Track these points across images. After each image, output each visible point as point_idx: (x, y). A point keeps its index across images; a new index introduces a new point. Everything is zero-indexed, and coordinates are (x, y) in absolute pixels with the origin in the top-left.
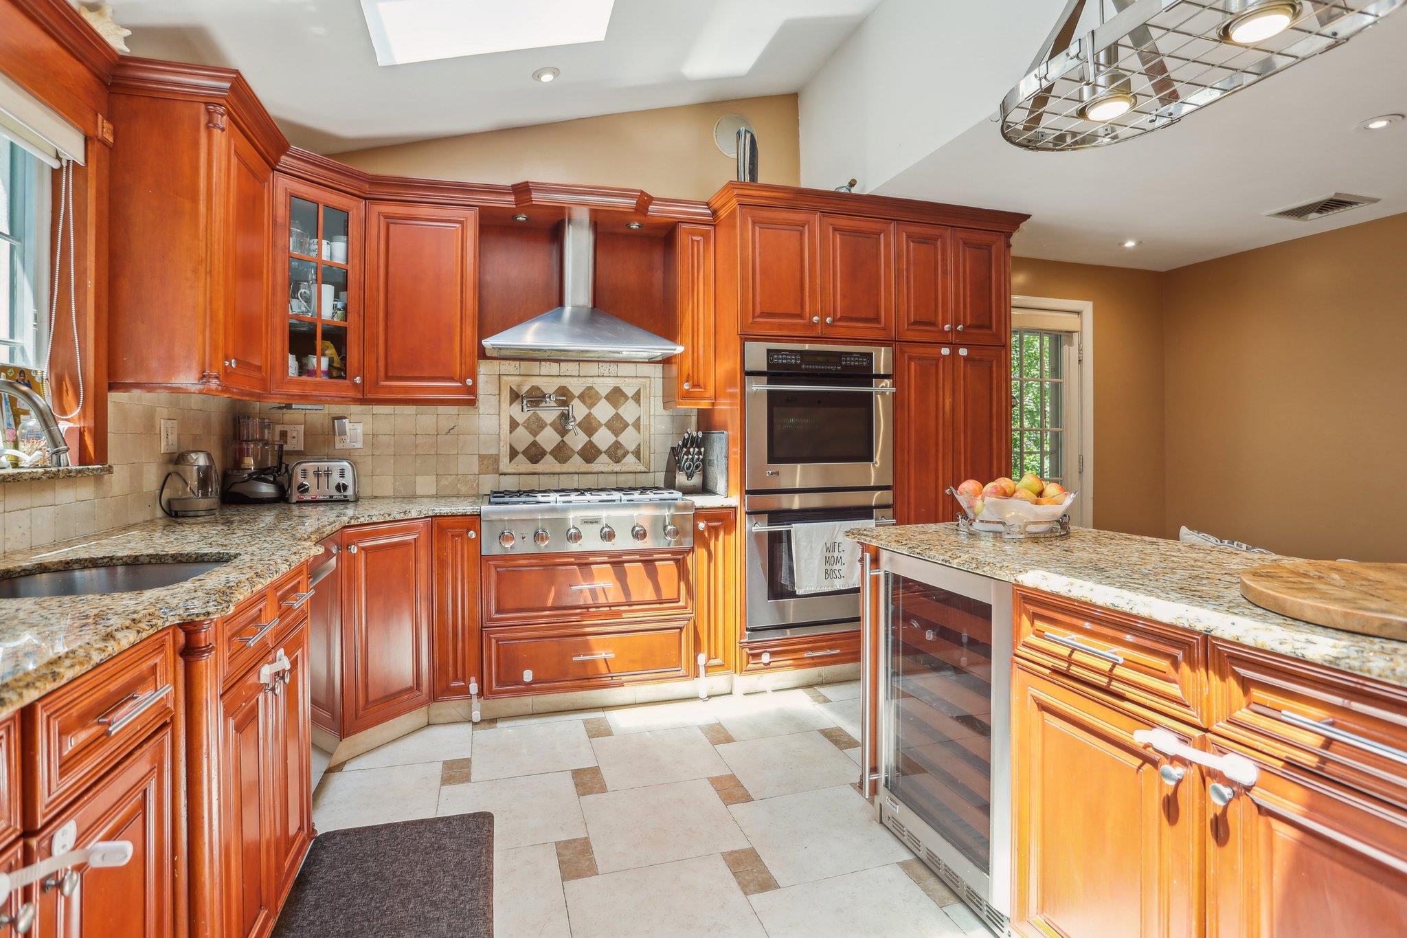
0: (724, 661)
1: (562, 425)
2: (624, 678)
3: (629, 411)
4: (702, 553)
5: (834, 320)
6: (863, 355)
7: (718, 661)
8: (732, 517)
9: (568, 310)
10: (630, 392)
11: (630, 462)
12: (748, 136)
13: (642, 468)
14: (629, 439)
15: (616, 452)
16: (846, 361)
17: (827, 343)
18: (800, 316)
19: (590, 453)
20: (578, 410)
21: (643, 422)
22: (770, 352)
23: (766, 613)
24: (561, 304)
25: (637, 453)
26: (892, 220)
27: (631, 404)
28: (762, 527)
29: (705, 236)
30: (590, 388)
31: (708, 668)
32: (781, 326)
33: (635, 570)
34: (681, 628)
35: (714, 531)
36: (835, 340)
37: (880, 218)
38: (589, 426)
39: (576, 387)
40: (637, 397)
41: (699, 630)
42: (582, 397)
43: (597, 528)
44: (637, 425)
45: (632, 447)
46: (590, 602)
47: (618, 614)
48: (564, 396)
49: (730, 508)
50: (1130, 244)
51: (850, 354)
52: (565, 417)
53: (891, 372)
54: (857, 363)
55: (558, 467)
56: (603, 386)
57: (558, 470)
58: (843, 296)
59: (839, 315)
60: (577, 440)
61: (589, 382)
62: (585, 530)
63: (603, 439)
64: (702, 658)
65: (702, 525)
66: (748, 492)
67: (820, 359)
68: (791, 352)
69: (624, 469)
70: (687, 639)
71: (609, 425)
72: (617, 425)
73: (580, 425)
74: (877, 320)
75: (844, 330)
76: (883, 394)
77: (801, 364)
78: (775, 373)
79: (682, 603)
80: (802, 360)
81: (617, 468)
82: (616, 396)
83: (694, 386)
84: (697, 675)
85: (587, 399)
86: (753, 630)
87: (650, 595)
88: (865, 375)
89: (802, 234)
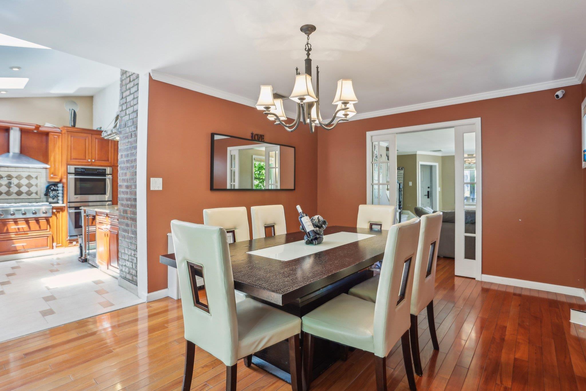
0: (62, 244)
1: (9, 185)
2: (29, 250)
3: (33, 182)
4: (54, 217)
5: (95, 160)
6: (103, 169)
7: (60, 245)
8: (64, 209)
9: (11, 154)
10: (34, 176)
11: (34, 196)
12: (73, 111)
13: (38, 197)
14: (33, 189)
15: (29, 193)
17: (93, 166)
18: (85, 159)
19: (19, 193)
20: (15, 181)
21: (39, 184)
22: (75, 168)
23: (74, 232)
24: (8, 151)
25: (36, 193)
27: (34, 180)
28: (73, 211)
29: (58, 136)
30: (19, 175)
31: (56, 247)
32: (79, 162)
33: (33, 223)
34: (48, 236)
35: (58, 212)
36: (95, 166)
38: (19, 186)
39: (14, 174)
40: (36, 178)
41: (54, 237)
42: (16, 177)
43: (20, 212)
44: (36, 185)
45: (34, 191)
46: (18, 231)
47: (27, 234)
48: (10, 177)
49: (63, 206)
51: (100, 169)
52: (10, 183)
53: (111, 173)
54: (101, 171)
55: (7, 197)
56: (25, 174)
57: (7, 198)
58: (98, 155)
59: (97, 159)
60: (14, 189)
61: (19, 173)
62: (16, 212)
63: (24, 189)
64: (55, 244)
65: (54, 211)
66: (69, 202)
67: (90, 170)
68: (82, 168)
69: (32, 198)
70: (50, 239)
71: (26, 185)
72: (29, 185)
73: (16, 185)
74: (108, 160)
75: (98, 163)
76: (109, 179)
78: (77, 173)
79: (48, 230)
80: (85, 170)
81: (29, 197)
82: (29, 177)
83: (54, 175)
84: (53, 248)
85: (18, 178)
86: (70, 236)
87: (38, 228)
88: (104, 174)
89: (86, 139)
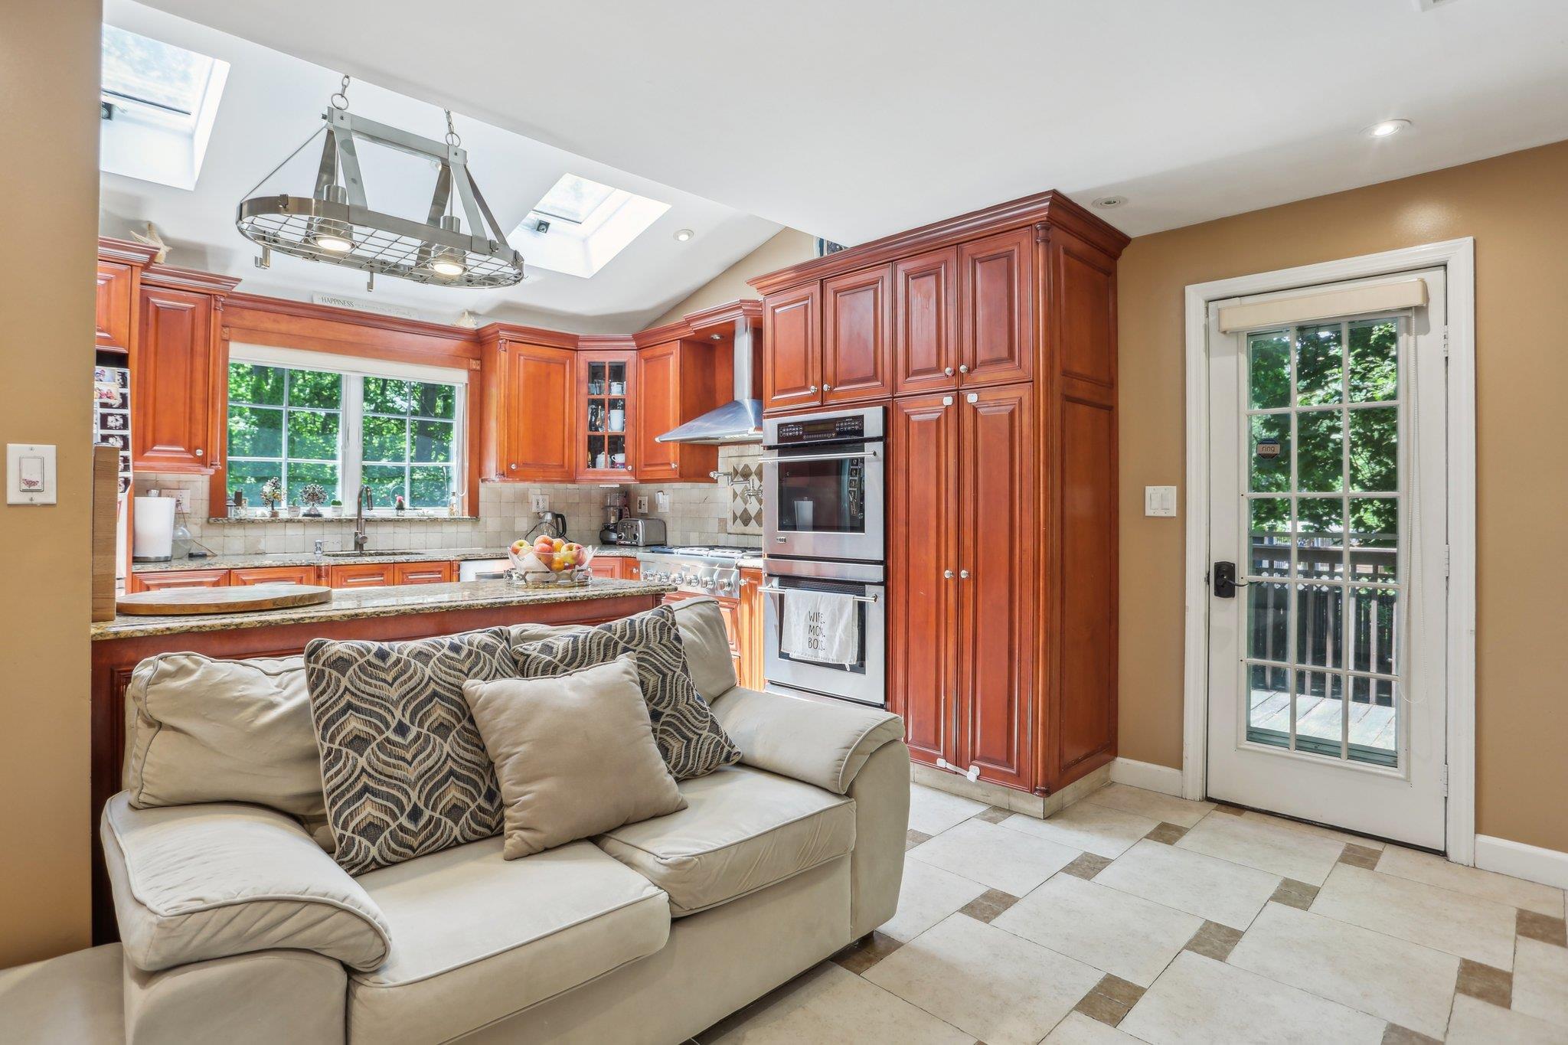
5: (833, 386)
6: (855, 418)
16: (840, 427)
17: (824, 411)
22: (780, 426)
26: (889, 262)
32: (792, 401)
36: (831, 407)
37: (874, 266)
49: (760, 569)
50: (1385, 130)
51: (843, 419)
53: (881, 434)
54: (849, 428)
59: (839, 380)
65: (743, 582)
67: (819, 427)
68: (796, 424)
75: (844, 394)
76: (874, 460)
77: (803, 435)
78: (783, 446)
80: (803, 430)
86: (770, 683)
88: (858, 440)
89: (807, 306)
